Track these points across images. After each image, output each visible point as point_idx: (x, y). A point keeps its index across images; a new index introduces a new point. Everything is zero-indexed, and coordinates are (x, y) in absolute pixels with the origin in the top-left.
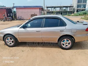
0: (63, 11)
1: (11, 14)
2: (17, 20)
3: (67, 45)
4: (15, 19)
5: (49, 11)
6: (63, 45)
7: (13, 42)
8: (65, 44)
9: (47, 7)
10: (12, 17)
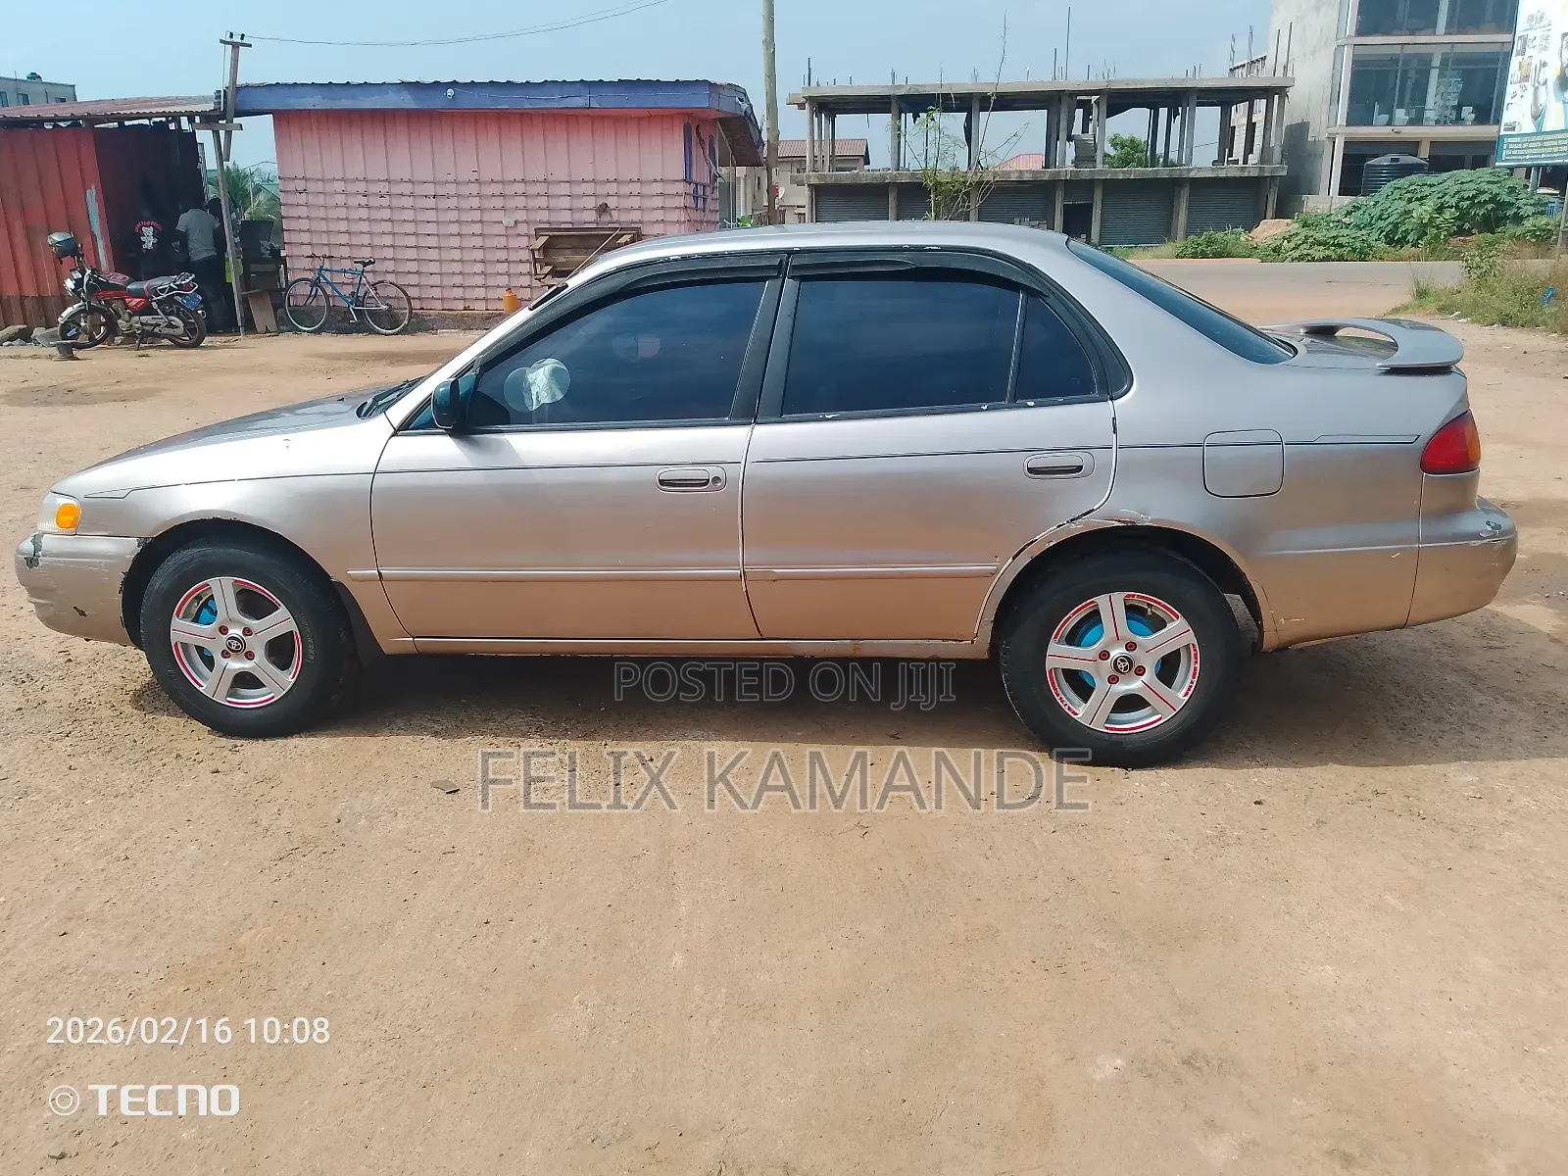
0: (1100, 169)
1: (186, 220)
2: (292, 319)
3: (1133, 685)
4: (263, 317)
5: (864, 174)
6: (1082, 686)
7: (279, 651)
8: (1099, 674)
9: (827, 107)
10: (211, 273)
